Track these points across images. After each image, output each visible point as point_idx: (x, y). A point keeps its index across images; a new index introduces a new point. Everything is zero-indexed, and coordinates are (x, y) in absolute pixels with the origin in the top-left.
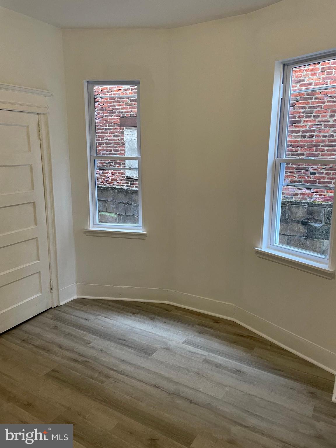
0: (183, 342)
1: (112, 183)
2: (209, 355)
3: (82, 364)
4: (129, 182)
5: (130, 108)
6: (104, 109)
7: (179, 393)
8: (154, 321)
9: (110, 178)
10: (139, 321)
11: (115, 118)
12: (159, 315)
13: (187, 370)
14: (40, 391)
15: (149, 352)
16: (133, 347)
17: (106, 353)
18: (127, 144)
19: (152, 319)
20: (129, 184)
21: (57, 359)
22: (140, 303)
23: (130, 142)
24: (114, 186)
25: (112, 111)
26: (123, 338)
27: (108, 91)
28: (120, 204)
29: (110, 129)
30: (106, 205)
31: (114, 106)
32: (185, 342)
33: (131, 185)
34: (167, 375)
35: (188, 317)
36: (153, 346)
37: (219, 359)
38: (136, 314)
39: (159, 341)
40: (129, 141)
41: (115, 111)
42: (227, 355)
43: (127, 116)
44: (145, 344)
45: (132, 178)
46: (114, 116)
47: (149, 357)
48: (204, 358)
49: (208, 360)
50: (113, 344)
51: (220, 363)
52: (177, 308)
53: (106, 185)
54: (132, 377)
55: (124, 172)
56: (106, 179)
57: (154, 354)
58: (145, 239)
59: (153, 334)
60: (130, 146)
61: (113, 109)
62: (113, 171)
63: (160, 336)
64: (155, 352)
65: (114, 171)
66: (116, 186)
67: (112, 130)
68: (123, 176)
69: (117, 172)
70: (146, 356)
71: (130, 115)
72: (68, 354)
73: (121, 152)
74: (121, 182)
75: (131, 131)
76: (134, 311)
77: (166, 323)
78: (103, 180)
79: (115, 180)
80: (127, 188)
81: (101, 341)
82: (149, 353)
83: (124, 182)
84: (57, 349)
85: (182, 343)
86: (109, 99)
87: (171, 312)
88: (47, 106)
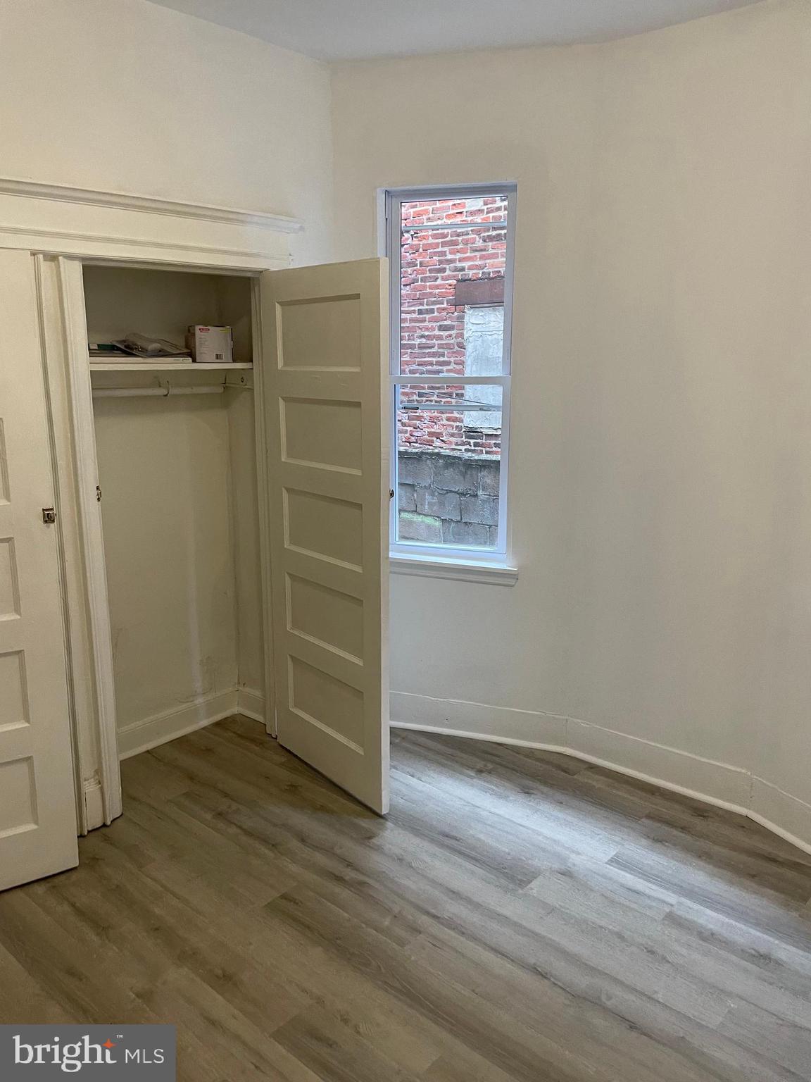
0: (610, 860)
1: (430, 443)
2: (680, 904)
3: (352, 889)
4: (472, 441)
5: (482, 258)
6: (418, 262)
7: (599, 998)
8: (533, 796)
9: (426, 430)
10: (495, 794)
11: (445, 283)
12: (545, 783)
13: (621, 937)
14: (252, 947)
15: (519, 877)
16: (477, 860)
17: (411, 867)
18: (470, 347)
19: (526, 791)
20: (472, 444)
21: (294, 868)
22: (495, 746)
23: (479, 342)
24: (436, 451)
25: (438, 267)
26: (454, 834)
27: (429, 219)
28: (449, 494)
29: (432, 311)
30: (415, 495)
31: (444, 254)
32: (614, 861)
33: (476, 448)
34: (565, 943)
35: (620, 793)
36: (530, 862)
37: (709, 918)
38: (483, 774)
39: (544, 850)
40: (475, 341)
41: (444, 266)
42: (732, 908)
43: (475, 278)
44: (509, 854)
45: (478, 430)
46: (443, 279)
47: (520, 891)
48: (667, 909)
49: (678, 916)
50: (426, 845)
51: (711, 929)
52: (592, 767)
53: (417, 448)
54: (475, 939)
55: (461, 416)
56: (415, 434)
57: (532, 885)
58: (513, 586)
59: (530, 831)
60: (477, 352)
61: (441, 262)
62: (434, 414)
63: (548, 838)
64: (535, 878)
65: (436, 414)
66: (441, 450)
67: (436, 314)
68: (457, 427)
69: (444, 416)
70: (511, 886)
71: (480, 275)
72: (321, 859)
73: (455, 366)
74: (452, 439)
75: (483, 314)
76: (480, 765)
77: (561, 803)
78: (408, 435)
79: (438, 435)
80: (467, 455)
81: (399, 834)
82: (521, 881)
83: (459, 440)
84: (294, 844)
85: (606, 863)
86: (430, 238)
87: (575, 777)
88: (290, 255)
